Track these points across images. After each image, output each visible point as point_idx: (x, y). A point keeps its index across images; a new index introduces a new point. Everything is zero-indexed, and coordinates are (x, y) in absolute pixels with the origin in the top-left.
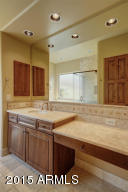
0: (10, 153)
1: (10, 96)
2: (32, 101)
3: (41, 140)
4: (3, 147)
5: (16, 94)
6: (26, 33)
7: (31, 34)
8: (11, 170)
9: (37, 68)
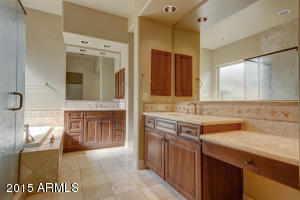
0: (147, 168)
1: (146, 96)
2: (173, 103)
3: (184, 151)
4: (140, 159)
5: (154, 92)
6: (167, 10)
7: (174, 9)
8: (148, 186)
9: (182, 56)
